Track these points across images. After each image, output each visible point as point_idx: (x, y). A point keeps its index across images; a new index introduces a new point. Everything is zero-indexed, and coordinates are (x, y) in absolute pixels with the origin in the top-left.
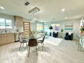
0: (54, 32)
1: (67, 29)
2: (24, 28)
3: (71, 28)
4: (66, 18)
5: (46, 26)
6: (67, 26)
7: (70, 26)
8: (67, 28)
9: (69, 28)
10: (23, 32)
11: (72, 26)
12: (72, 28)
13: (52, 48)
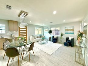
0: (53, 37)
1: (68, 34)
2: (19, 32)
3: (71, 32)
4: (64, 21)
5: (46, 30)
6: (68, 30)
7: (70, 30)
8: (67, 32)
9: (69, 32)
10: (18, 36)
11: (73, 30)
12: (73, 32)
13: (43, 57)
